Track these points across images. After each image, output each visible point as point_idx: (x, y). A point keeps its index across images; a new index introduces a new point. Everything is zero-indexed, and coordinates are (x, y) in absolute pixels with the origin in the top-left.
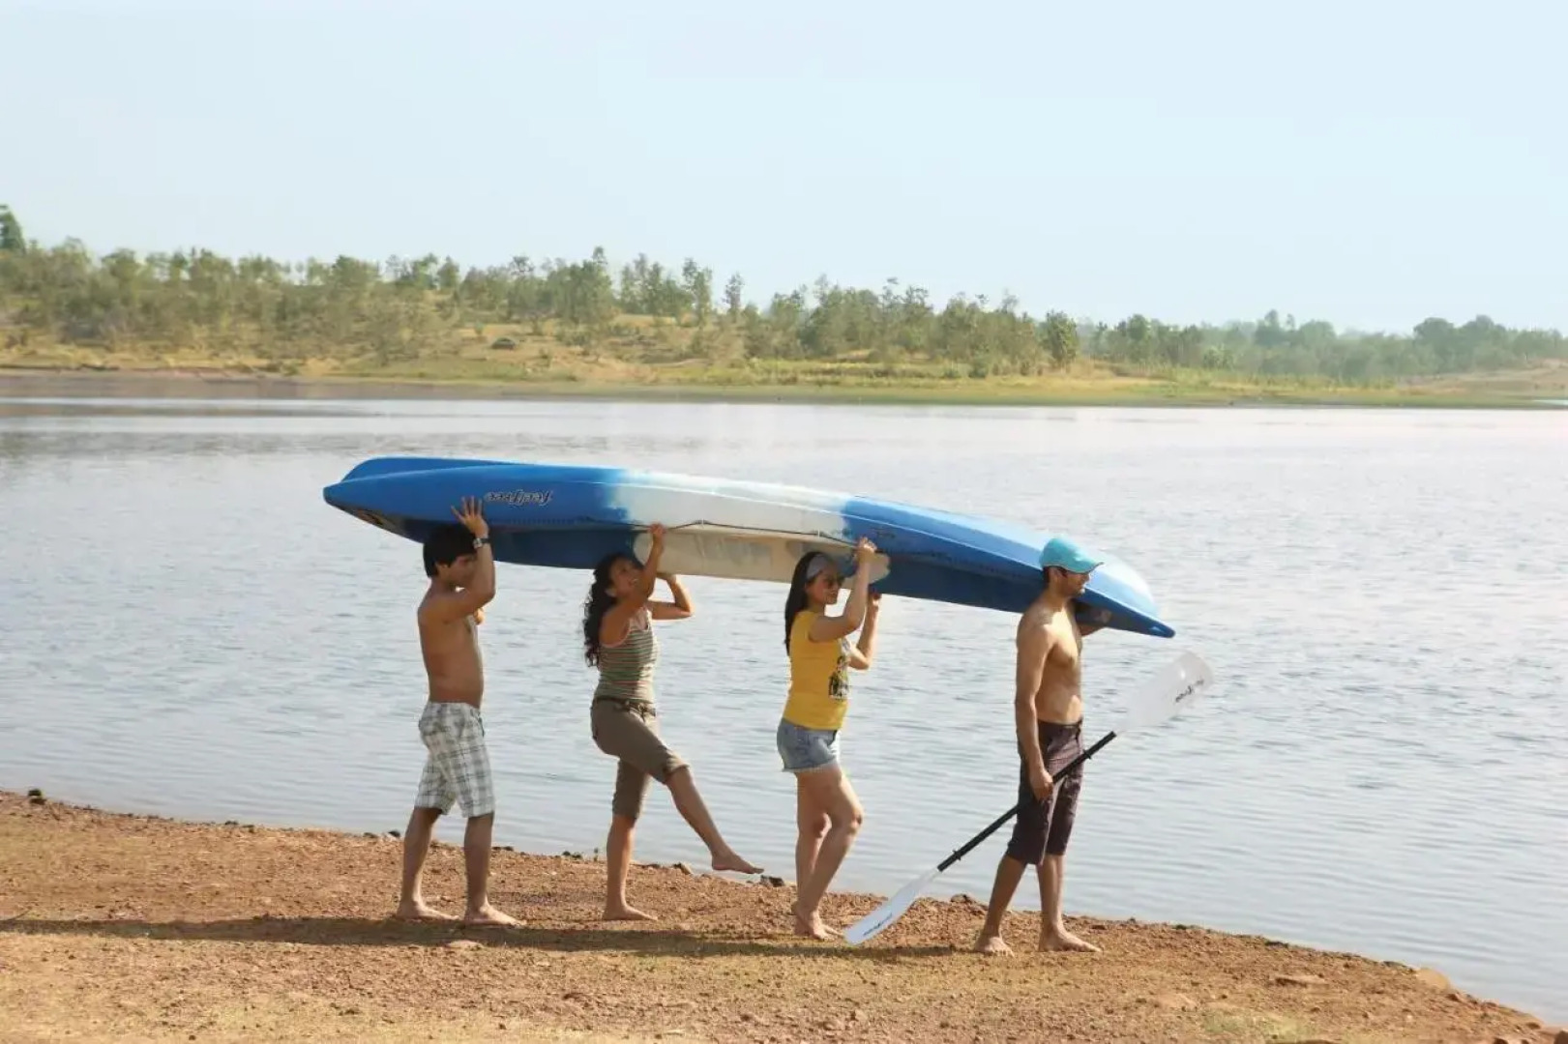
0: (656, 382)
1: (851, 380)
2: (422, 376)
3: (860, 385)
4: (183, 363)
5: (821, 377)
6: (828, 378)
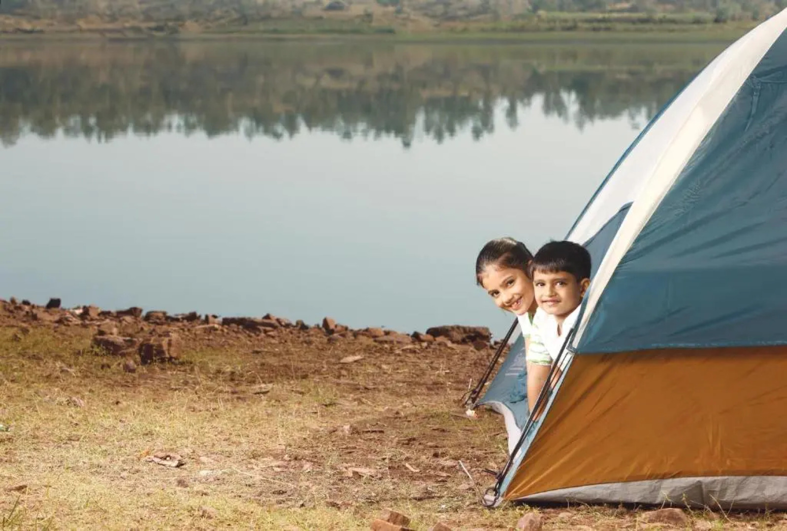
0: (465, 30)
1: (619, 26)
2: (275, 31)
3: (626, 30)
4: (92, 26)
5: (596, 25)
6: (603, 25)
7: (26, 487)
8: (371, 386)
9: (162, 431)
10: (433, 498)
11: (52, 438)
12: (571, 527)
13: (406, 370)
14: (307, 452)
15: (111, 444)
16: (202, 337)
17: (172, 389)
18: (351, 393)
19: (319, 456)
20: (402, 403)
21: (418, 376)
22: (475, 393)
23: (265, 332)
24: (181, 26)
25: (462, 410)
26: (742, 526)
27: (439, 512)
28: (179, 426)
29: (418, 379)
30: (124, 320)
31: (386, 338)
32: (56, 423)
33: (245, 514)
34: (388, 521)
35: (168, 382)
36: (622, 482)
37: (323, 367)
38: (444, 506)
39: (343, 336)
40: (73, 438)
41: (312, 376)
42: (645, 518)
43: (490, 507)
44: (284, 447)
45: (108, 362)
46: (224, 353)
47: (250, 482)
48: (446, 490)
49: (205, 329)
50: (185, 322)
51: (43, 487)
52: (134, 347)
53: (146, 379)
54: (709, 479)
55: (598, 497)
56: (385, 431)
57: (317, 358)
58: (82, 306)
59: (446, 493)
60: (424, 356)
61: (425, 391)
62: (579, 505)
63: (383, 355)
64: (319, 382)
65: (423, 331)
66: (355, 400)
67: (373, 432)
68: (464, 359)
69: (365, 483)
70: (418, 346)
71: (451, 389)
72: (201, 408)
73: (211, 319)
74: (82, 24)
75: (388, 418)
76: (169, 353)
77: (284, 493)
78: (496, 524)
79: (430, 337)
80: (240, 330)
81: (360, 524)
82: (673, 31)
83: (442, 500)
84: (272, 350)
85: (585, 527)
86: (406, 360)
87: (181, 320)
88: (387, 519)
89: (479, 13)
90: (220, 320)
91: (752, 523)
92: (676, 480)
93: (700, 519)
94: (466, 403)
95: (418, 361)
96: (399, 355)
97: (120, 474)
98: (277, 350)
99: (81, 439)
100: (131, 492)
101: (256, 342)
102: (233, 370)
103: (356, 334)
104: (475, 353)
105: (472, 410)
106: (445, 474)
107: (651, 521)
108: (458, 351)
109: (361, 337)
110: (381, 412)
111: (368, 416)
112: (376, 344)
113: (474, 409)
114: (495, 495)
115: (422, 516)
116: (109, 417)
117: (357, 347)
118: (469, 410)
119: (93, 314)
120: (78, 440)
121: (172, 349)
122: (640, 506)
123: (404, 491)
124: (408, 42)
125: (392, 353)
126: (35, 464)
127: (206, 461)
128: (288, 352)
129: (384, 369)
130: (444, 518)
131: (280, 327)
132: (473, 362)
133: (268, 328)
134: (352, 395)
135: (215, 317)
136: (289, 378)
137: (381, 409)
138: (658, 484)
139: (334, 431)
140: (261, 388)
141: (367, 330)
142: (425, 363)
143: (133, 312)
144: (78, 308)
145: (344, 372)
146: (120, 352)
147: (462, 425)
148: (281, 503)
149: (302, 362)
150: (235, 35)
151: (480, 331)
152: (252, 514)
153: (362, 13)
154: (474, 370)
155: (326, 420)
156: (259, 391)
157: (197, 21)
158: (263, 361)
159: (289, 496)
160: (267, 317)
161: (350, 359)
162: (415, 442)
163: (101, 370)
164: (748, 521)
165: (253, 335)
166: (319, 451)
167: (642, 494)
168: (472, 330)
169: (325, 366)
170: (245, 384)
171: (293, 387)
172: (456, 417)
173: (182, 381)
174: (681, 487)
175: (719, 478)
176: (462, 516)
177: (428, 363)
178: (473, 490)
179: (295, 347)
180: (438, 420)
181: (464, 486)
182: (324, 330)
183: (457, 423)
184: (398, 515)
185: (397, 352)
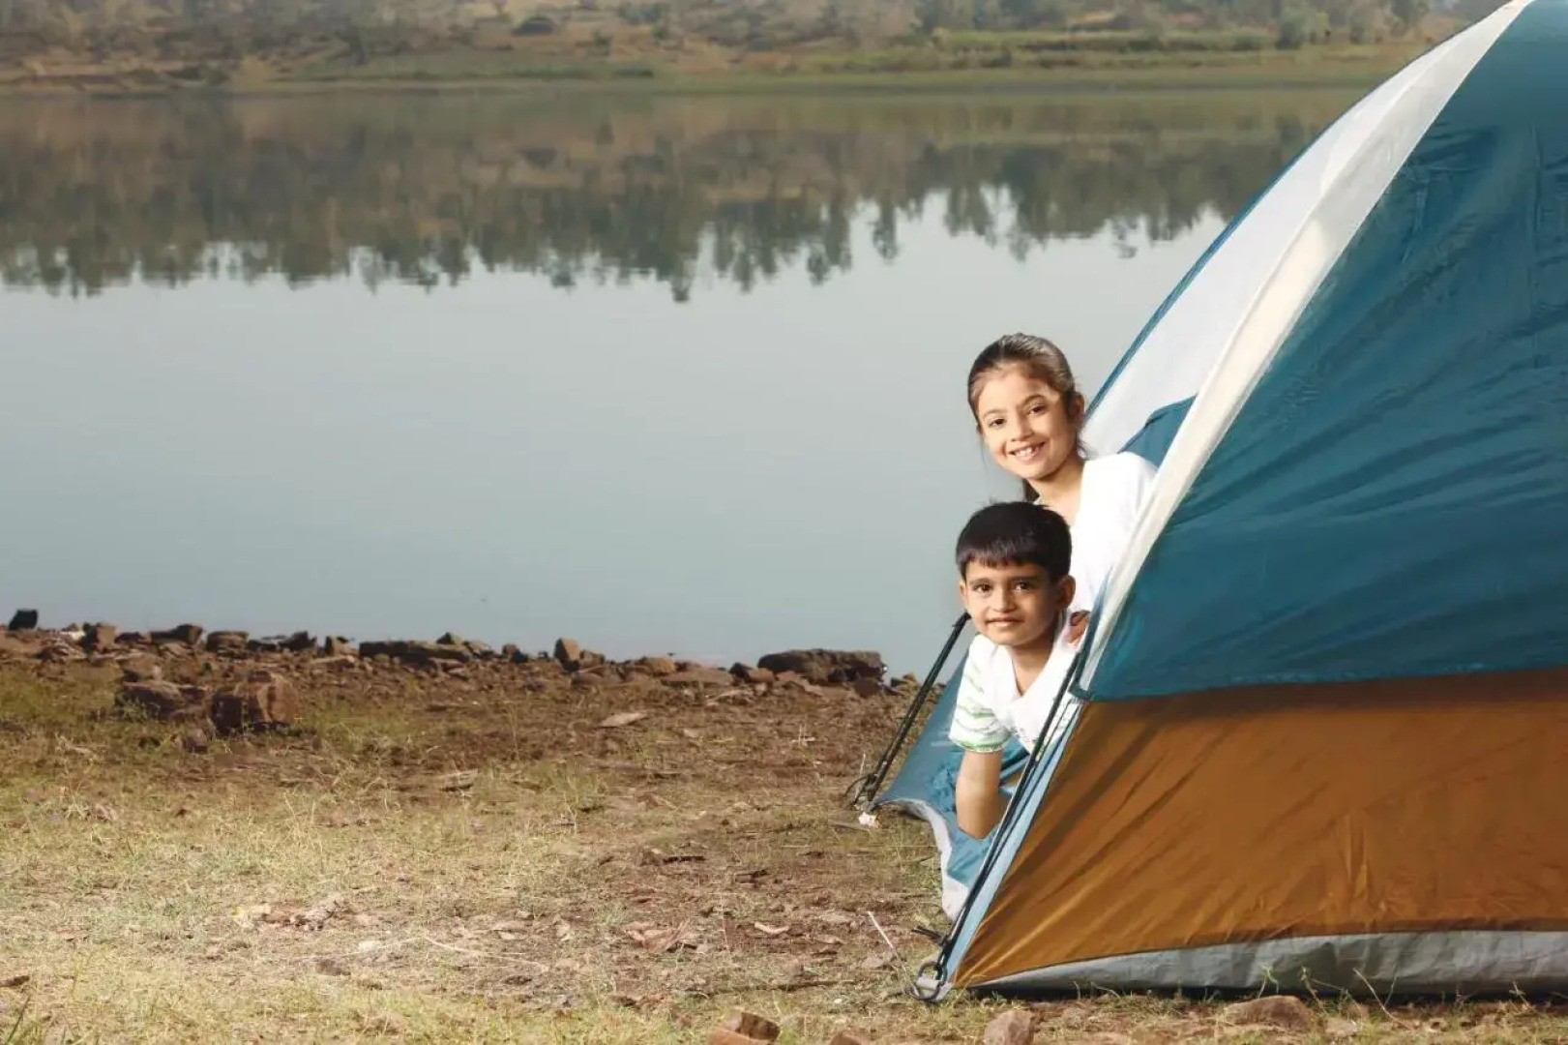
0: (792, 69)
1: (1092, 57)
2: (419, 76)
3: (1108, 65)
4: (58, 71)
7: (26, 979)
8: (667, 771)
9: (276, 865)
10: (816, 985)
11: (64, 884)
12: (1086, 1035)
13: (731, 739)
14: (560, 901)
15: (179, 892)
16: (325, 681)
17: (283, 784)
18: (629, 785)
19: (585, 908)
20: (731, 802)
21: (755, 749)
22: (873, 781)
23: (446, 669)
24: (235, 67)
25: (850, 814)
26: (1416, 1028)
27: (831, 1012)
28: (306, 856)
29: (756, 756)
30: (167, 649)
31: (682, 676)
32: (68, 853)
33: (460, 1023)
34: (738, 1031)
35: (273, 770)
36: (1180, 948)
37: (569, 736)
38: (838, 1001)
39: (599, 672)
40: (104, 884)
41: (550, 752)
42: (1229, 1018)
43: (930, 1002)
44: (514, 894)
45: (153, 733)
46: (374, 710)
47: (460, 962)
48: (839, 971)
49: (329, 664)
50: (287, 652)
51: (61, 979)
52: (200, 704)
53: (229, 765)
54: (1348, 939)
55: (1134, 977)
56: (707, 857)
57: (556, 718)
58: (80, 624)
59: (839, 975)
60: (762, 711)
61: (772, 779)
62: (1099, 993)
63: (684, 709)
64: (564, 765)
65: (751, 662)
66: (640, 799)
67: (684, 859)
68: (841, 715)
69: (680, 960)
70: (748, 692)
71: (822, 775)
72: (346, 820)
73: (337, 645)
74: (37, 66)
75: (707, 832)
76: (271, 715)
77: (527, 981)
78: (943, 1034)
79: (766, 673)
80: (397, 667)
81: (684, 1039)
82: (1197, 64)
83: (834, 989)
84: (466, 705)
85: (1114, 1036)
86: (729, 717)
87: (278, 648)
88: (734, 1027)
89: (817, 35)
90: (355, 646)
91: (1432, 1020)
92: (1285, 942)
93: (1333, 1016)
94: (856, 802)
95: (753, 720)
96: (713, 709)
97: (205, 951)
98: (475, 703)
99: (120, 886)
100: (231, 984)
101: (434, 689)
102: (395, 744)
103: (625, 670)
104: (858, 701)
105: (868, 813)
106: (831, 940)
107: (1242, 1022)
108: (828, 701)
109: (635, 675)
110: (693, 821)
111: (669, 829)
112: (666, 688)
113: (872, 812)
114: (938, 978)
115: (801, 1022)
116: (170, 842)
117: (631, 695)
118: (864, 814)
119: (105, 640)
120: (115, 886)
121: (277, 706)
122: (1216, 992)
123: (757, 974)
124: (680, 93)
125: (700, 705)
126: (38, 935)
127: (367, 924)
128: (498, 708)
129: (689, 738)
130: (842, 1025)
131: (472, 660)
132: (858, 720)
133: (452, 662)
134: (632, 790)
135: (343, 640)
136: (508, 758)
137: (692, 816)
138: (1249, 951)
139: (608, 861)
140: (454, 779)
141: (643, 661)
142: (766, 724)
143: (184, 633)
144: (73, 628)
145: (612, 745)
146: (173, 714)
147: (853, 845)
148: (523, 1002)
149: (527, 726)
150: (340, 85)
151: (864, 659)
152: (474, 1024)
153: (587, 37)
154: (862, 736)
155: (590, 838)
156: (450, 784)
157: (264, 58)
158: (452, 726)
159: (538, 987)
160: (447, 639)
161: (620, 719)
162: (764, 878)
163: (139, 749)
164: (1425, 1018)
165: (424, 674)
166: (584, 898)
167: (1218, 970)
168: (848, 659)
169: (573, 733)
170: (422, 770)
171: (516, 776)
172: (839, 829)
173: (300, 768)
174: (1293, 956)
175: (1367, 937)
176: (877, 1019)
177: (771, 725)
178: (891, 969)
179: (509, 696)
180: (805, 836)
181: (872, 961)
182: (557, 662)
183: (845, 839)
184: (756, 1020)
185: (711, 703)
